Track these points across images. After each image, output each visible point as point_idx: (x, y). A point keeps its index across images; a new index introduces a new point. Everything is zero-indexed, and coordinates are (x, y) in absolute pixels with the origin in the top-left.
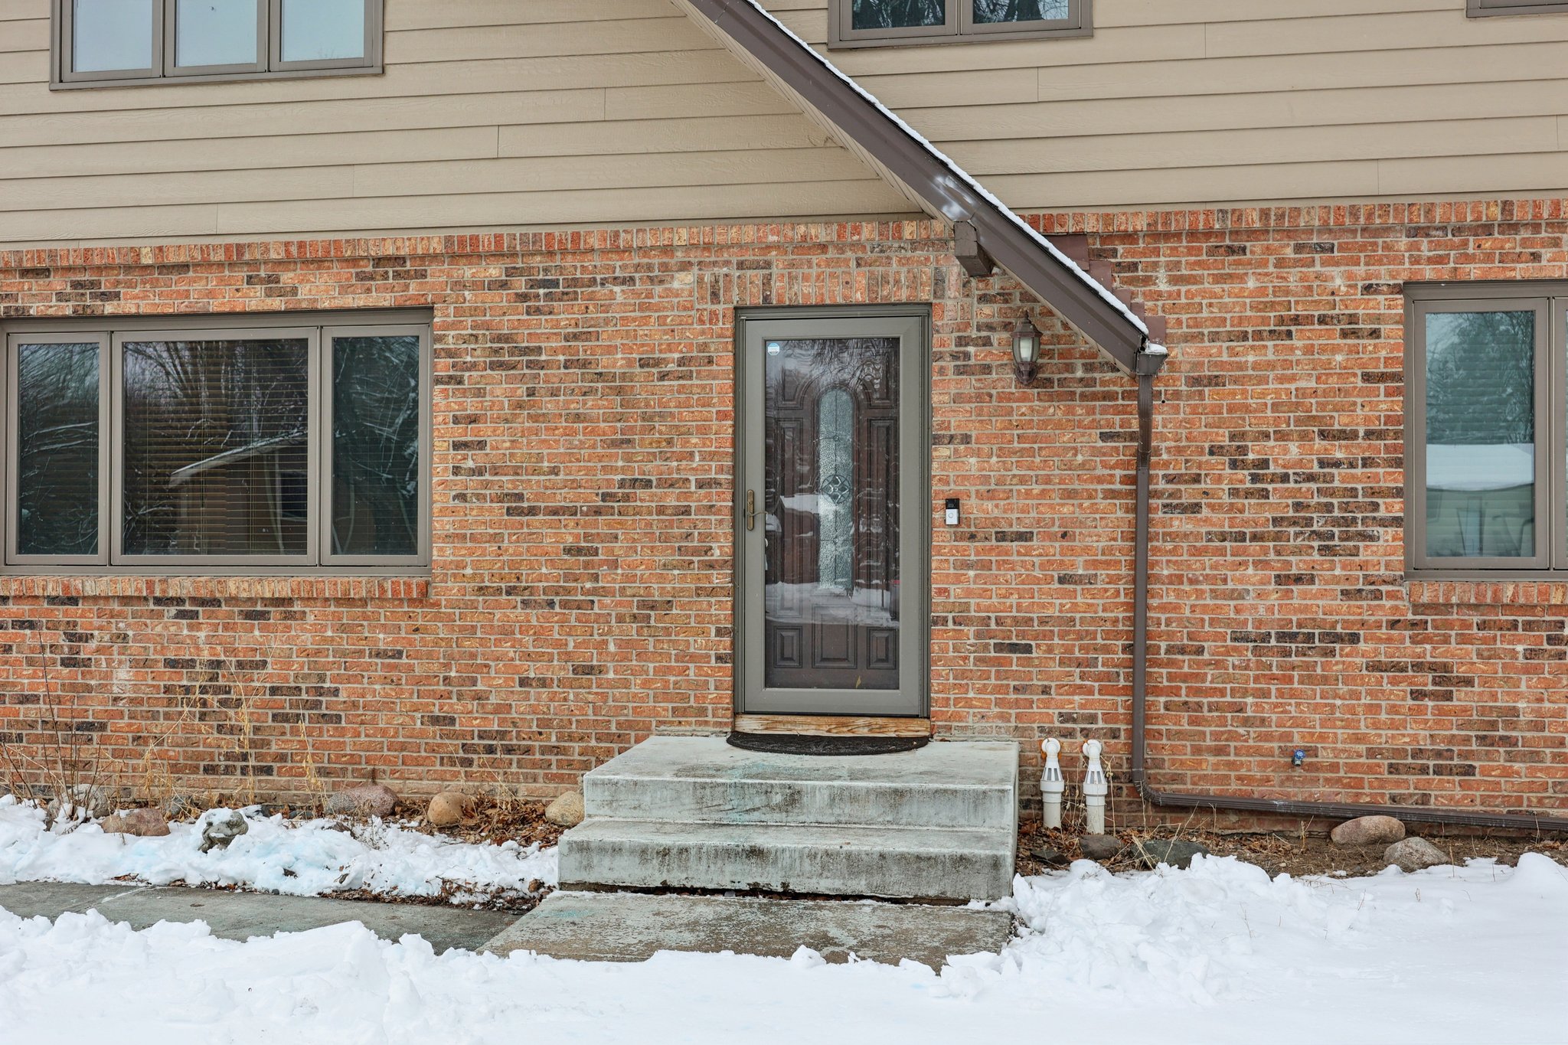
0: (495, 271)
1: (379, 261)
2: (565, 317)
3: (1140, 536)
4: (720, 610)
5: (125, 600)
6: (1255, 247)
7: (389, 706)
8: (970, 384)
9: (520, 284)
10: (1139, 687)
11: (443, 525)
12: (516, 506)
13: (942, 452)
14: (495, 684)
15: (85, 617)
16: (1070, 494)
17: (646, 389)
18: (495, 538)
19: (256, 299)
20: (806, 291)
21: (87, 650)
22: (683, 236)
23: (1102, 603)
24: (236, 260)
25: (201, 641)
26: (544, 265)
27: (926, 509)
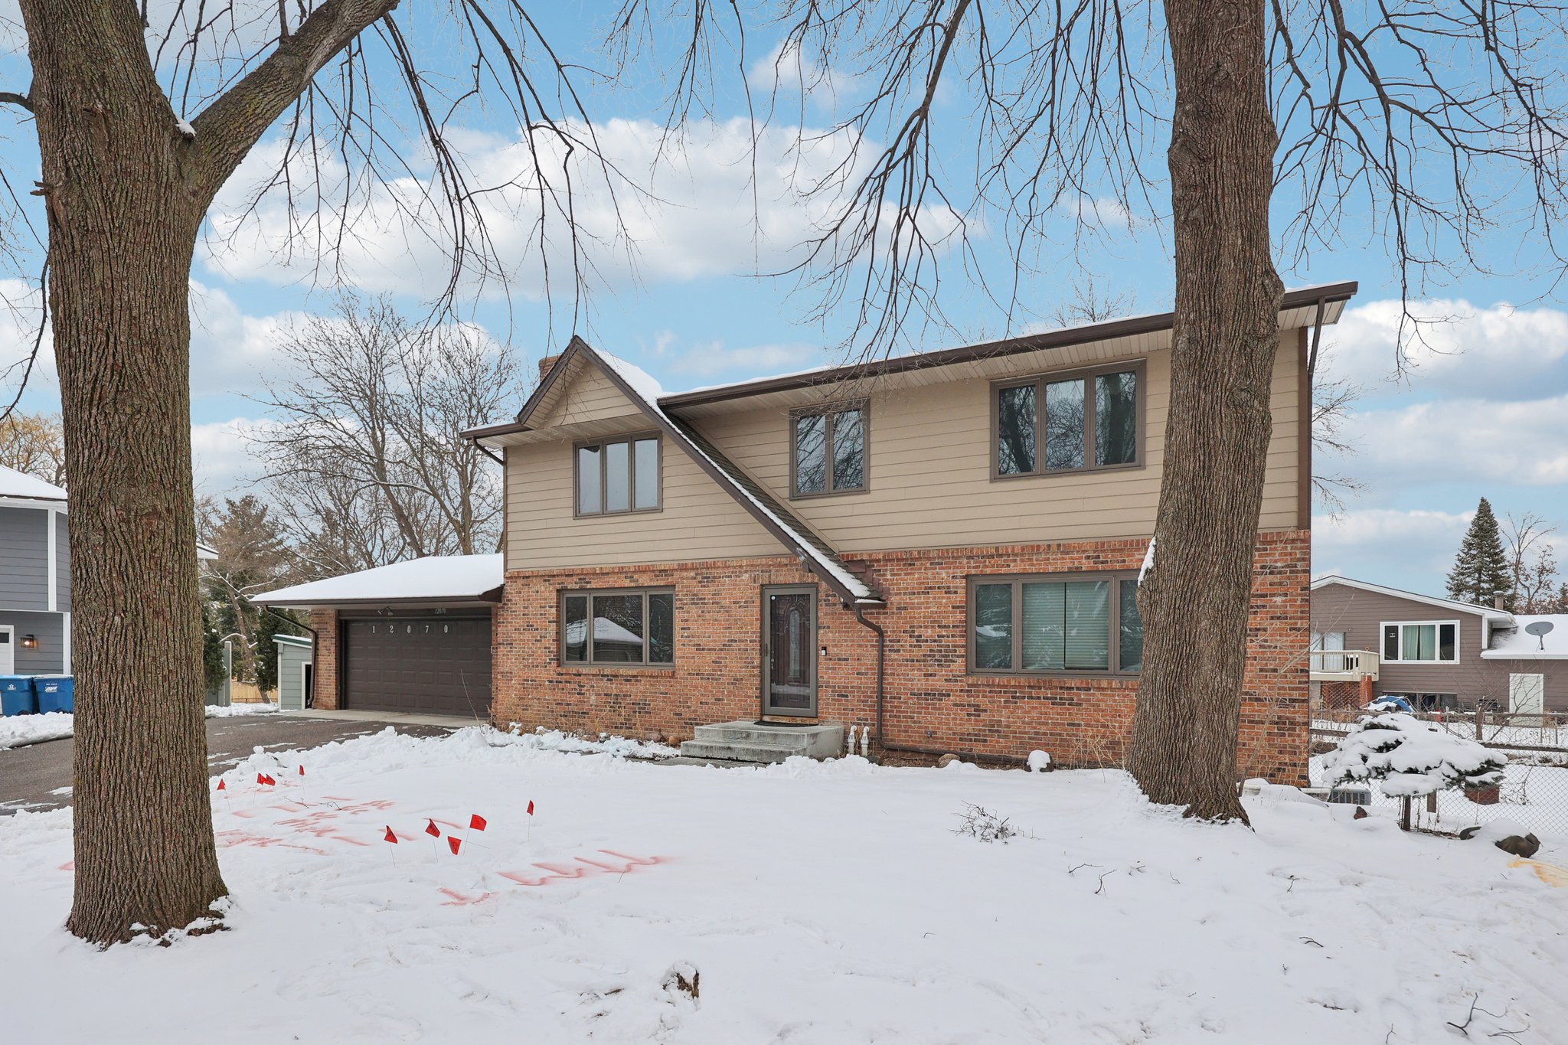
0: (692, 574)
1: (660, 571)
2: (712, 589)
3: (881, 660)
4: (756, 681)
5: (594, 675)
6: (917, 563)
7: (664, 710)
8: (829, 609)
10: (881, 710)
11: (680, 653)
12: (699, 648)
13: (821, 631)
14: (692, 703)
15: (583, 680)
16: (860, 646)
17: (735, 611)
18: (693, 658)
19: (627, 583)
20: (781, 579)
21: (584, 690)
22: (744, 563)
23: (870, 681)
24: (621, 571)
25: (613, 688)
26: (706, 572)
27: (817, 650)
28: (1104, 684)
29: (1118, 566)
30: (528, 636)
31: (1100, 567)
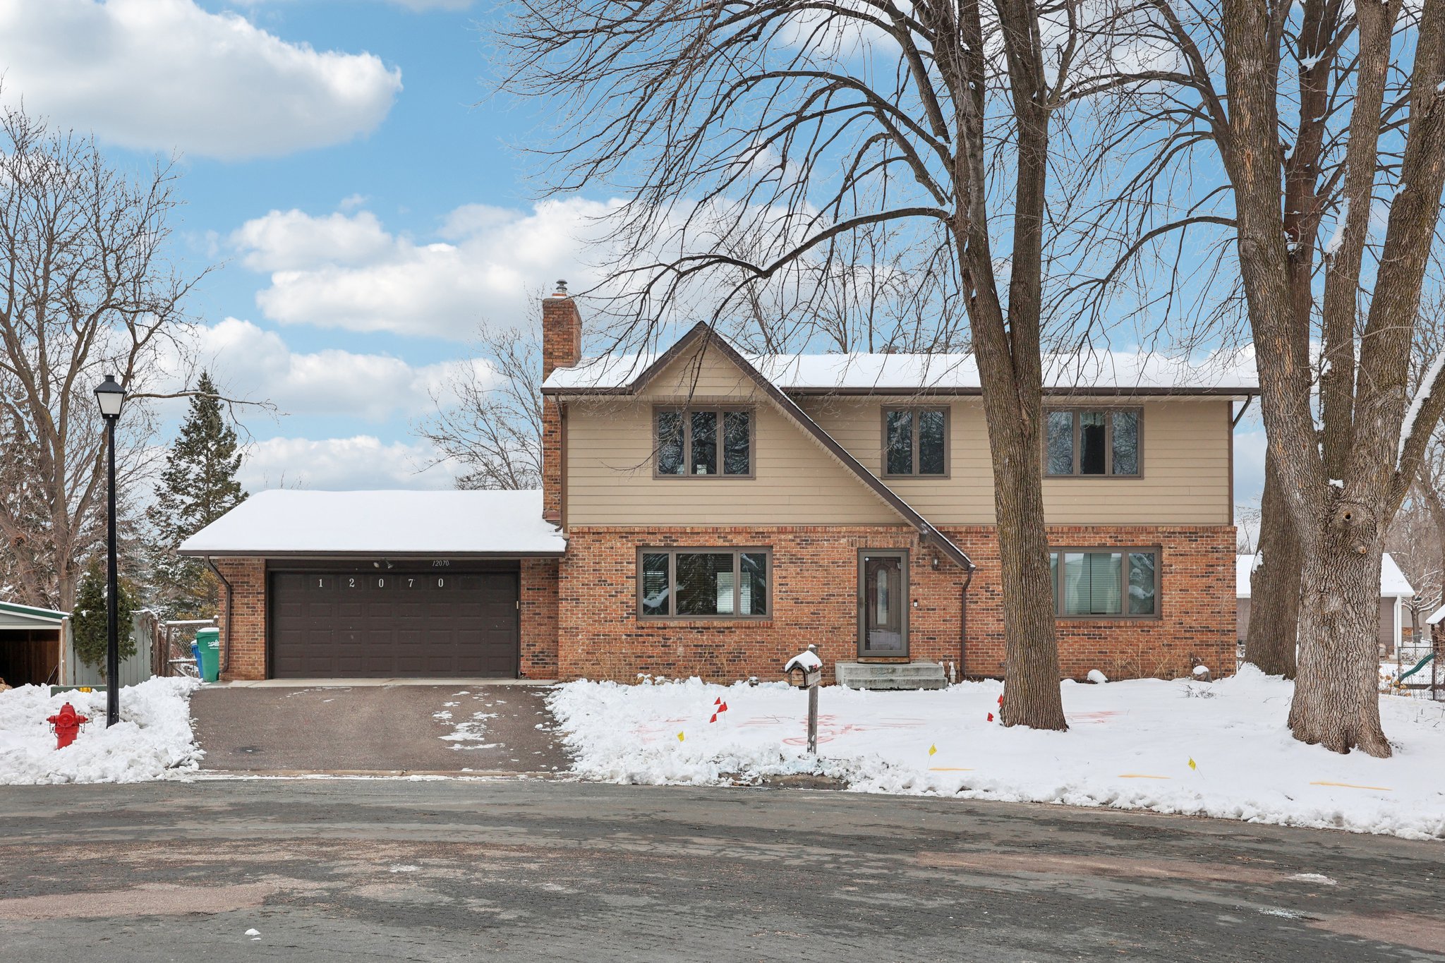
0: (791, 537)
1: (757, 533)
2: (811, 550)
3: (963, 609)
4: (854, 629)
5: (681, 628)
7: (760, 657)
8: (920, 570)
9: (798, 540)
10: (963, 648)
11: (776, 606)
12: (797, 601)
13: (913, 587)
14: (792, 650)
15: (668, 633)
16: (945, 599)
17: (832, 569)
18: (791, 610)
19: (720, 542)
20: (877, 544)
21: (669, 643)
22: (844, 529)
23: (954, 626)
24: (715, 531)
25: (705, 639)
26: (805, 535)
27: (908, 603)
28: (1122, 624)
29: (1129, 544)
30: (599, 591)
31: (1118, 544)
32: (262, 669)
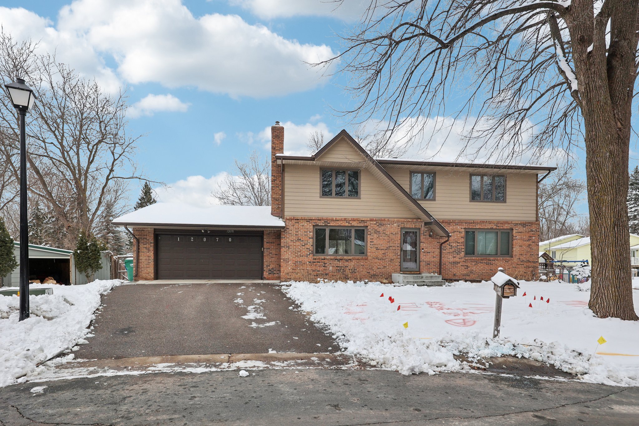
0: (375, 223)
1: (362, 221)
2: (383, 228)
3: (441, 253)
4: (399, 260)
5: (331, 259)
6: (451, 224)
7: (363, 271)
8: (425, 237)
9: (378, 224)
10: (440, 268)
11: (369, 251)
12: (377, 249)
13: (422, 244)
14: (375, 268)
15: (326, 261)
16: (434, 248)
17: (391, 236)
18: (375, 252)
19: (347, 224)
20: (408, 226)
21: (326, 265)
22: (396, 220)
23: (437, 259)
24: (345, 219)
25: (340, 264)
26: (380, 222)
27: (420, 250)
28: (499, 259)
29: (502, 228)
30: (298, 243)
31: (498, 228)
32: (152, 276)
